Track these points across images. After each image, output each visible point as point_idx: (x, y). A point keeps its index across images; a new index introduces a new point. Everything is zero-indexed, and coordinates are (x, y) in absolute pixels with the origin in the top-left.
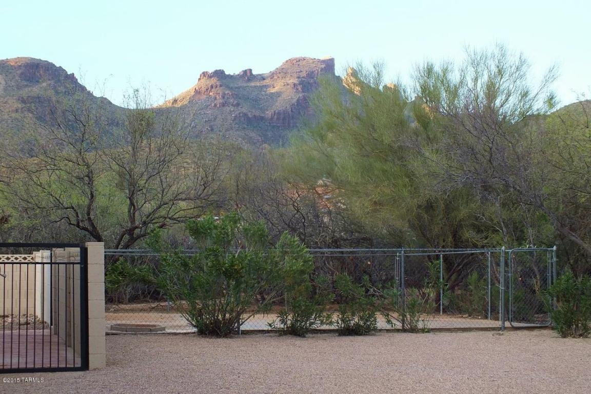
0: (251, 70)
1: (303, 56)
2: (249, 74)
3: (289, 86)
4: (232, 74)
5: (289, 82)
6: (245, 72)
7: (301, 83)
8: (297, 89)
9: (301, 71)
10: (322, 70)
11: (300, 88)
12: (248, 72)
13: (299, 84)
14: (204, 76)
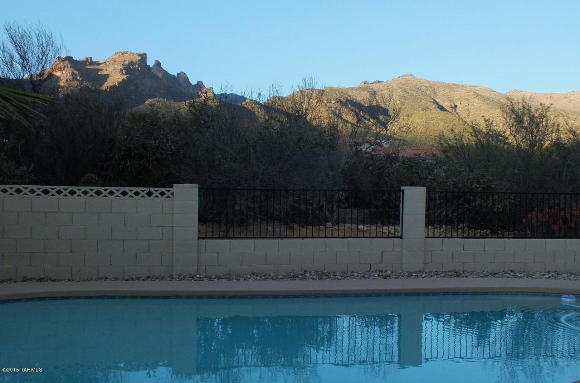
0: (91, 58)
1: (127, 51)
2: (90, 61)
3: (117, 71)
4: (78, 60)
5: (117, 67)
6: (87, 59)
7: (125, 69)
8: (122, 73)
9: (125, 61)
10: (139, 61)
11: (124, 72)
12: (89, 59)
13: (124, 69)
14: (59, 60)
